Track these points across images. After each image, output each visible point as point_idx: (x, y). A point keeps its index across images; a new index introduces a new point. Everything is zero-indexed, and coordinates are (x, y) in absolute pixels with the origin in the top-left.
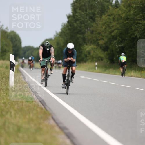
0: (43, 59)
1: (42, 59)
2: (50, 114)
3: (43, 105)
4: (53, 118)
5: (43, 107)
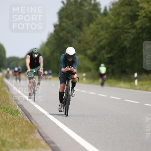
0: (31, 69)
1: (29, 70)
2: (36, 128)
3: (28, 118)
4: (38, 131)
5: (28, 120)
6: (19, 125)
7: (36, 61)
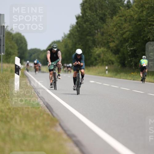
6: (41, 118)
7: (55, 56)
